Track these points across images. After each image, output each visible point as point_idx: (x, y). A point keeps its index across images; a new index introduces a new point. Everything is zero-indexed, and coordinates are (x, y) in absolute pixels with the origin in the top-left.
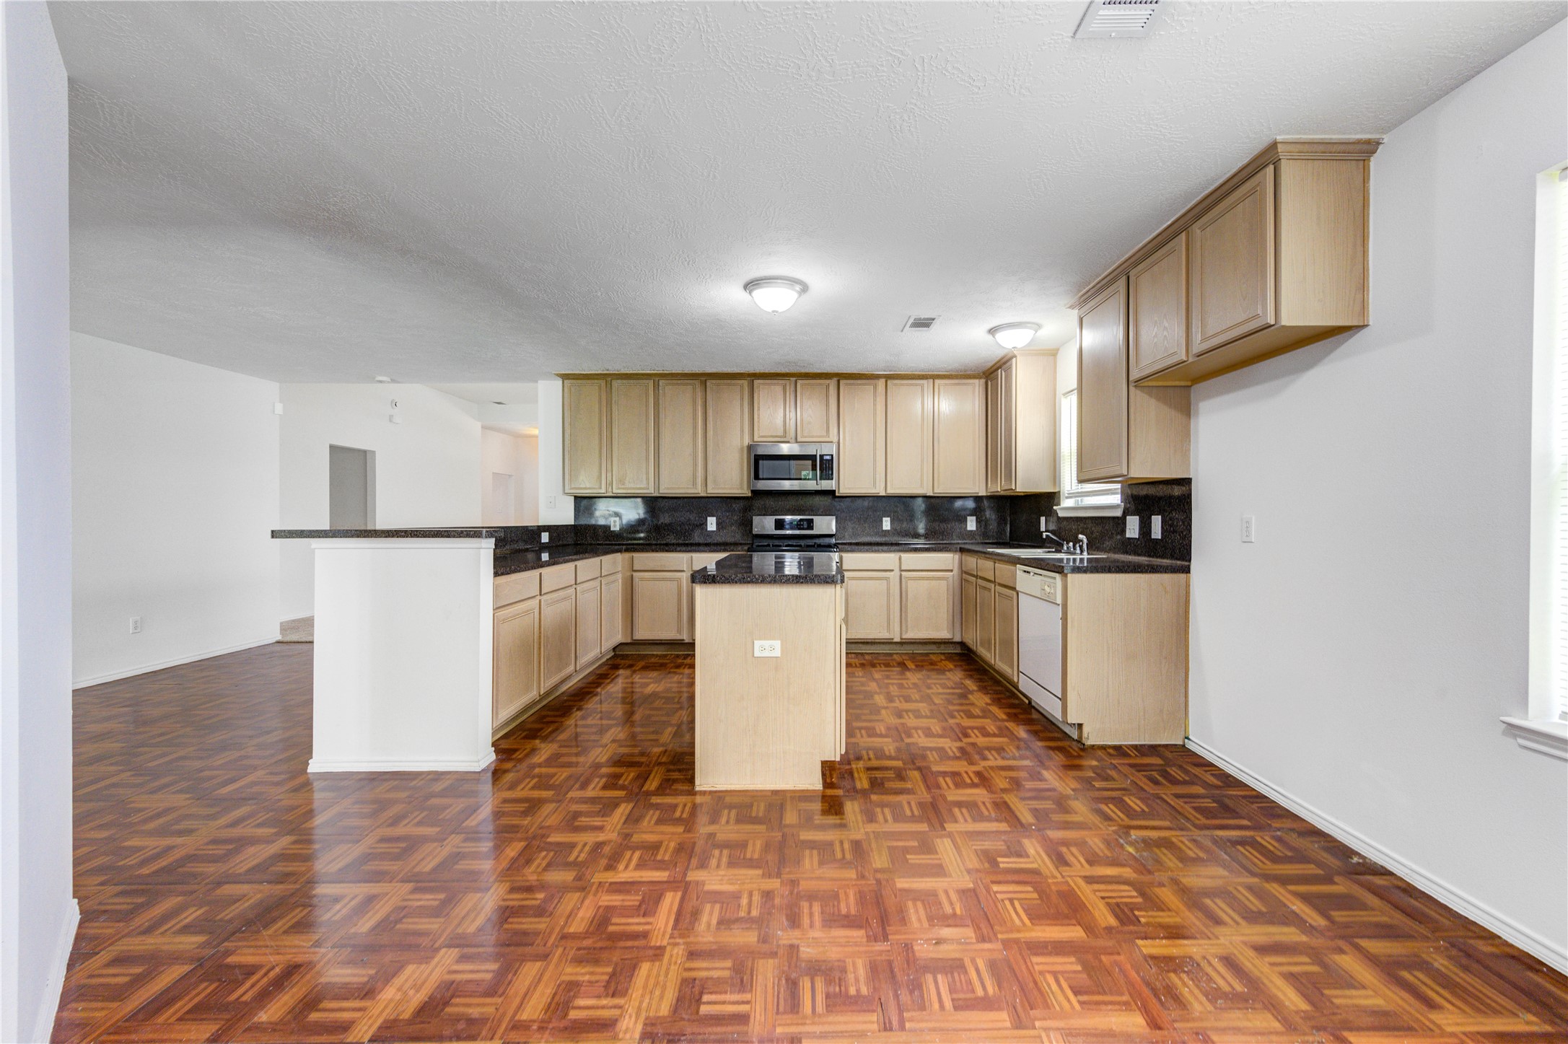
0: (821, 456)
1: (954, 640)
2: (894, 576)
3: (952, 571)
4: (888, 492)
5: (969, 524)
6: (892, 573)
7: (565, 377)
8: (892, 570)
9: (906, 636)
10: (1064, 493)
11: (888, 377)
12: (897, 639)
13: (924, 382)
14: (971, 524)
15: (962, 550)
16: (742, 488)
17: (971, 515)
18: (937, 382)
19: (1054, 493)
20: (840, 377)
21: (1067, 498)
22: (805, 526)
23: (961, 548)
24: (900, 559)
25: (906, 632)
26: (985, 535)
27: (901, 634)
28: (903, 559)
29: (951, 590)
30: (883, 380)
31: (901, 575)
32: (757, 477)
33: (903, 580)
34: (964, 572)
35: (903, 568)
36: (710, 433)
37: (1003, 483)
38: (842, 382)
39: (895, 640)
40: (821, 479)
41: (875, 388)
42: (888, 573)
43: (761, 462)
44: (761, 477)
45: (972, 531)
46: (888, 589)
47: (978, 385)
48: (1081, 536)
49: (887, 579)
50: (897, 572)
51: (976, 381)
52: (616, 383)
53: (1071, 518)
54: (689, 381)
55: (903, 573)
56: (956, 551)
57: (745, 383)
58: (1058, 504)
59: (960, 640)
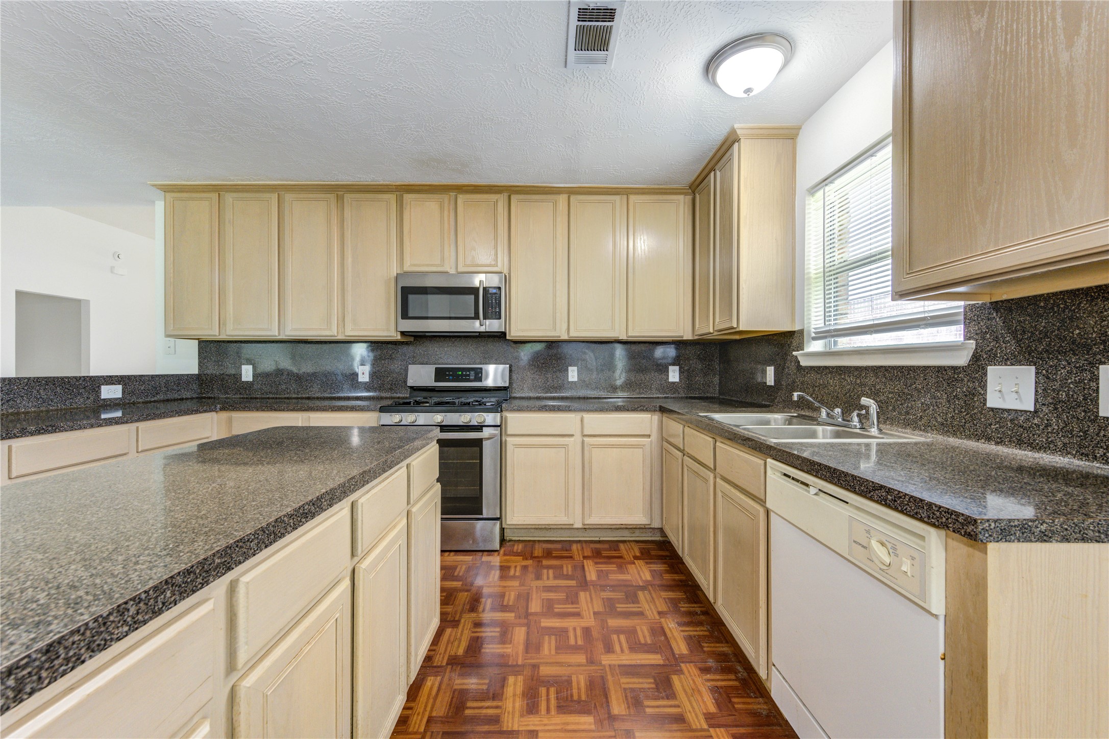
0: (485, 289)
1: (652, 526)
2: (574, 443)
3: (649, 436)
4: (571, 335)
5: (671, 374)
6: (572, 439)
7: (167, 189)
8: (572, 436)
9: (589, 521)
10: (809, 332)
11: (571, 192)
12: (578, 525)
13: (617, 198)
14: (674, 375)
15: (663, 410)
16: (388, 330)
17: (674, 364)
18: (632, 198)
19: (791, 334)
20: (511, 191)
21: (814, 339)
22: (472, 378)
23: (660, 407)
24: (582, 420)
25: (590, 516)
26: (689, 387)
27: (583, 518)
28: (585, 421)
29: (648, 462)
30: (565, 196)
31: (583, 442)
32: (405, 315)
33: (586, 448)
34: (664, 439)
35: (586, 433)
36: (349, 260)
37: (717, 320)
38: (513, 197)
39: (576, 526)
40: (485, 318)
41: (555, 204)
42: (567, 439)
43: (411, 297)
44: (410, 315)
45: (673, 383)
46: (567, 460)
47: (682, 203)
48: (865, 401)
49: (565, 446)
50: (578, 438)
51: (681, 197)
52: (229, 198)
53: (826, 368)
54: (323, 196)
55: (586, 439)
56: (655, 411)
57: (392, 198)
58: (800, 347)
59: (660, 527)
